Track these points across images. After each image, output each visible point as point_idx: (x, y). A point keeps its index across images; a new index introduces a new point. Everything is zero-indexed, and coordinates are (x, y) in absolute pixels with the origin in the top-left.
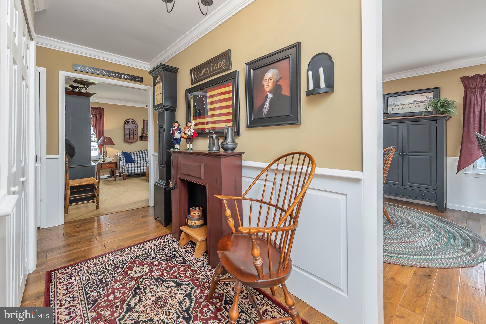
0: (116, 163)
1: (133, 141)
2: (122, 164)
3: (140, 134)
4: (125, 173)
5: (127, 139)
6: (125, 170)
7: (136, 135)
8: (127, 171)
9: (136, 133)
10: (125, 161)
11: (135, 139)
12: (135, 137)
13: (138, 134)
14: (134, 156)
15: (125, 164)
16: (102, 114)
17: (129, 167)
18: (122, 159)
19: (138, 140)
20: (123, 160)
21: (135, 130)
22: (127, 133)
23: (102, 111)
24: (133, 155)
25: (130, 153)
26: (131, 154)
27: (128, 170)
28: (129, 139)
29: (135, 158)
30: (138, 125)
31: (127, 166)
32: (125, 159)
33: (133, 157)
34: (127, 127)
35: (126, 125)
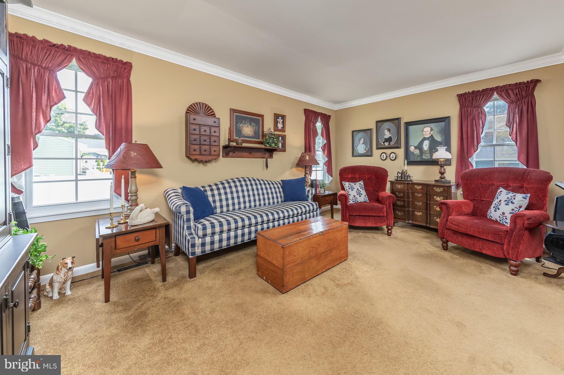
0: (167, 227)
1: (210, 158)
2: (185, 226)
3: (224, 141)
4: (193, 253)
5: (194, 153)
6: (193, 246)
7: (216, 144)
8: (200, 248)
9: (215, 138)
10: (192, 216)
11: (213, 153)
12: (213, 149)
13: (219, 140)
14: (213, 196)
15: (192, 223)
16: (125, 81)
17: (205, 235)
18: (183, 209)
19: (219, 155)
20: (188, 212)
21: (213, 129)
22: (194, 136)
23: (126, 70)
24: (209, 193)
25: (202, 189)
26: (206, 191)
27: (203, 245)
28: (198, 153)
29: (214, 201)
30: (219, 119)
31: (200, 233)
32: (194, 208)
33: (211, 199)
34: (195, 122)
35: (192, 117)
